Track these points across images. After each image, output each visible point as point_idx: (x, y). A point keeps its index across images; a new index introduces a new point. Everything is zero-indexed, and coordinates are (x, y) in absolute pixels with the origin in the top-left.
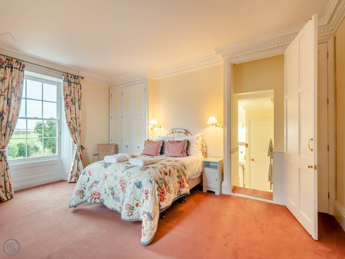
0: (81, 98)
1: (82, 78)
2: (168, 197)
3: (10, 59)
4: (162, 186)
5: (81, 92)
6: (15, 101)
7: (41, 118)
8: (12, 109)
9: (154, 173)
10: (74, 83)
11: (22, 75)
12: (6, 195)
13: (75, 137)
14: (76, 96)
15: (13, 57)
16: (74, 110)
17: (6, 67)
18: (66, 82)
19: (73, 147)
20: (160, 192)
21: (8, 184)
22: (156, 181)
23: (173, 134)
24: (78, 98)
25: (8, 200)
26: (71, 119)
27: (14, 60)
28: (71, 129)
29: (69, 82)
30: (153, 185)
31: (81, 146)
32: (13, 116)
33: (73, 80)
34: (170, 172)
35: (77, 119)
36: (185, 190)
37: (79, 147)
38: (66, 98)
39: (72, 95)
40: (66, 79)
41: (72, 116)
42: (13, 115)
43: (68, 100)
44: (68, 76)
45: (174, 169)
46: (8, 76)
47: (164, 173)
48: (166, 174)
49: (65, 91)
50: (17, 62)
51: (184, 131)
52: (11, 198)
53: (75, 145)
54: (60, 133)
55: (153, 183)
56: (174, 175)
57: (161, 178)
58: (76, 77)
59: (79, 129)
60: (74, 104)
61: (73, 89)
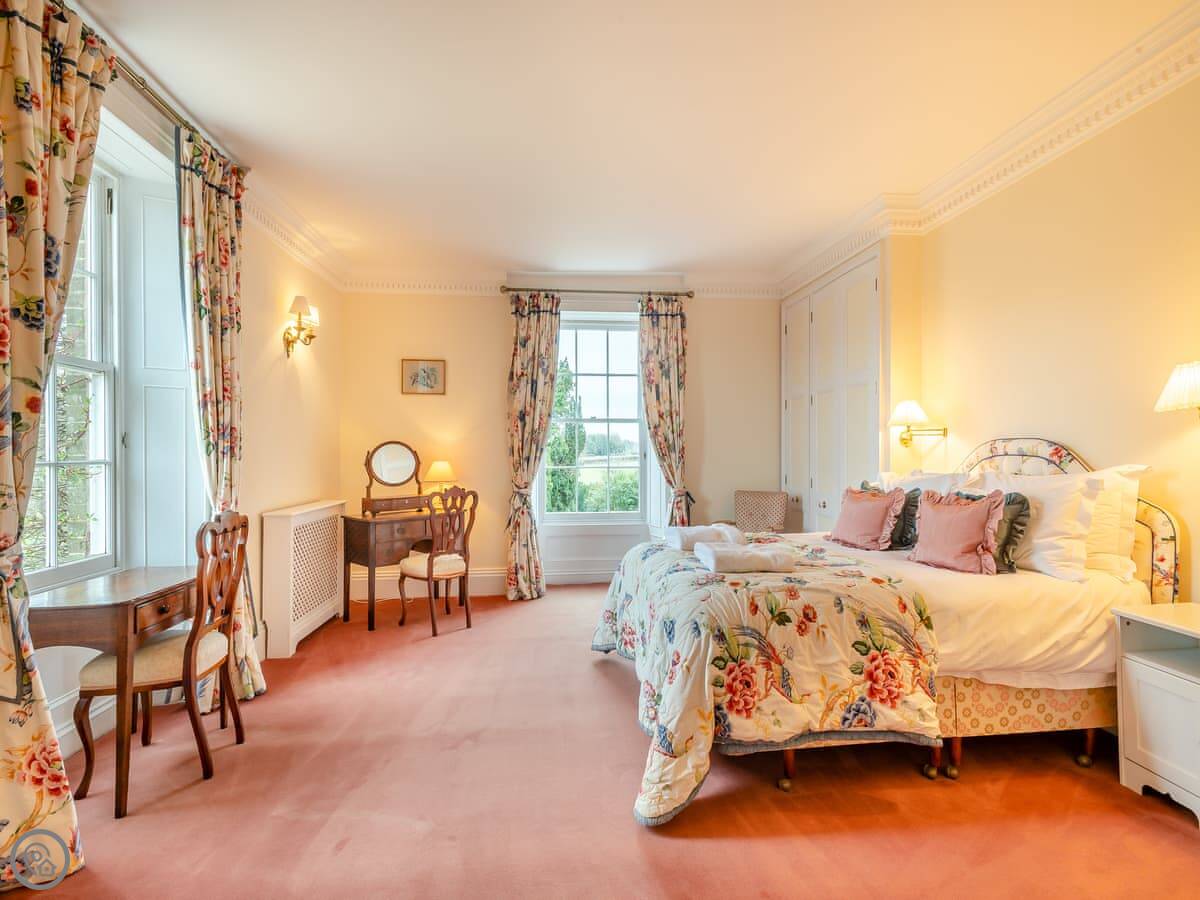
0: (684, 354)
1: (689, 295)
2: (775, 708)
3: (536, 293)
4: (747, 657)
5: (686, 336)
6: (545, 383)
7: (605, 417)
8: (539, 404)
9: (723, 604)
10: (666, 315)
11: (557, 321)
12: (530, 588)
13: (670, 466)
14: (671, 352)
15: (540, 288)
16: (666, 391)
17: (529, 314)
18: (646, 318)
19: (668, 494)
20: (733, 675)
21: (533, 565)
22: (716, 632)
23: (993, 465)
24: (676, 356)
25: (533, 599)
26: (661, 416)
27: (543, 294)
28: (660, 444)
29: (654, 315)
30: (699, 643)
31: (688, 494)
32: (541, 419)
33: (663, 309)
34: (806, 616)
35: (674, 416)
36: (902, 716)
37: (679, 496)
38: (648, 361)
39: (662, 351)
40: (645, 309)
41: (663, 410)
42: (541, 415)
43: (651, 365)
44: (650, 300)
45: (842, 609)
46: (532, 333)
47: (771, 612)
48: (782, 619)
49: (643, 341)
50: (547, 297)
51: (1046, 451)
52: (539, 597)
53: (672, 491)
54: (645, 455)
55: (703, 636)
56: (829, 633)
57: (748, 628)
58: (669, 298)
59: (678, 444)
60: (667, 374)
61: (663, 332)
